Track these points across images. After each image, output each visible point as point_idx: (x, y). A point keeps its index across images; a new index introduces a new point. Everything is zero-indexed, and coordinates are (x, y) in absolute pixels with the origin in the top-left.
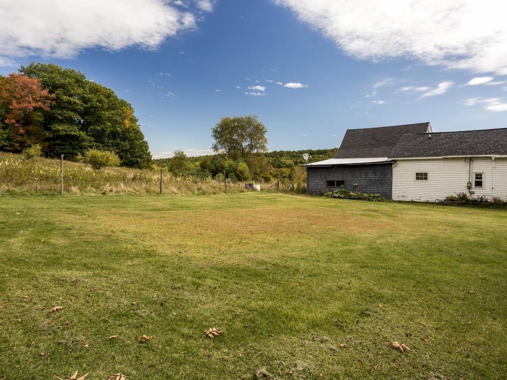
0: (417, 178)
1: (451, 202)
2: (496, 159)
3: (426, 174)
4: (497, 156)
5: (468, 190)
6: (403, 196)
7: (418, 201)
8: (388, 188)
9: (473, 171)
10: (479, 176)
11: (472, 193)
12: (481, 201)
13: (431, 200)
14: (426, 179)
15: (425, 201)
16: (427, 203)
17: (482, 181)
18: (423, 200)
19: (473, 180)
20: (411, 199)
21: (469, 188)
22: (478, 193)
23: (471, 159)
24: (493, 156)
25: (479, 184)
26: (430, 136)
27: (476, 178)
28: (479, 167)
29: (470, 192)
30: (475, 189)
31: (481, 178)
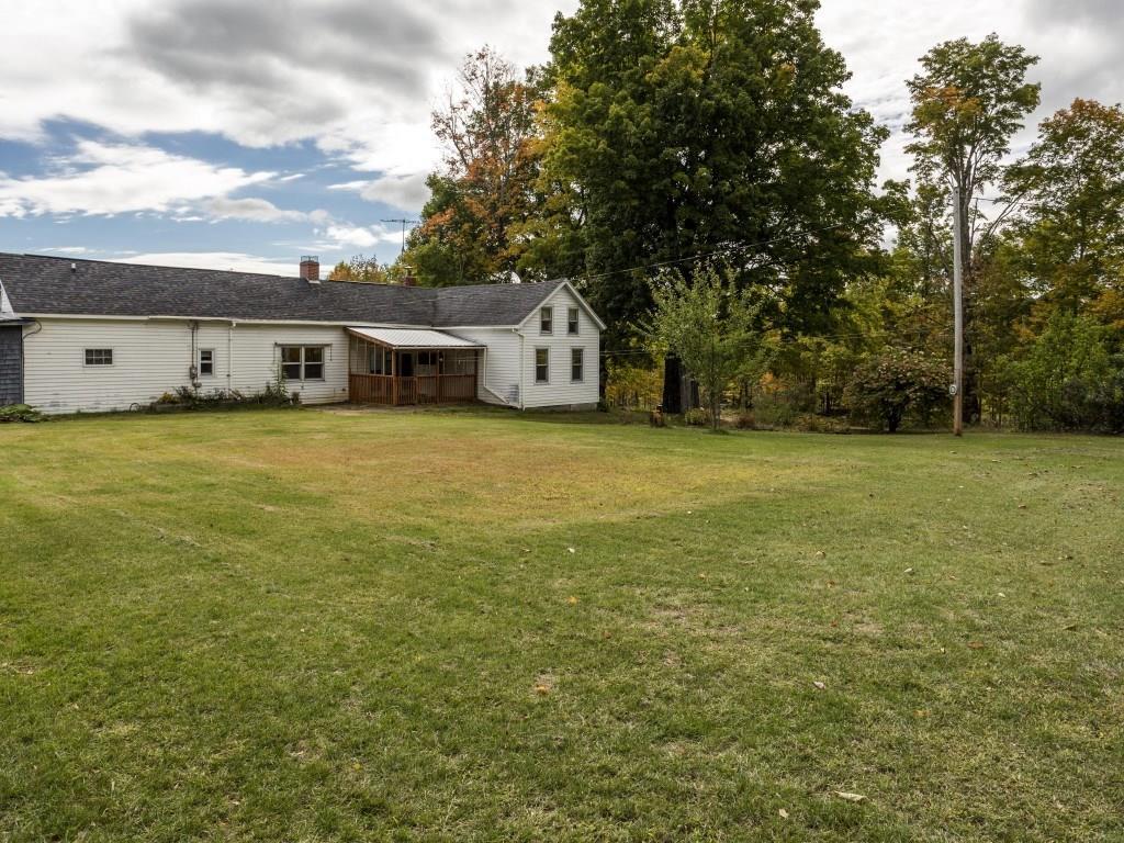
0: (89, 362)
1: (171, 405)
2: (239, 325)
3: (109, 352)
4: (241, 321)
5: (191, 381)
6: (54, 404)
7: (91, 411)
8: (10, 386)
9: (200, 346)
10: (207, 355)
11: (196, 386)
12: (221, 399)
13: (122, 407)
14: (109, 361)
15: (109, 410)
16: (114, 414)
17: (211, 365)
18: (103, 408)
19: (199, 363)
20: (76, 408)
21: (193, 376)
22: (208, 387)
23: (196, 325)
24: (235, 321)
25: (207, 369)
26: (74, 266)
27: (203, 359)
28: (209, 338)
29: (194, 385)
30: (203, 380)
31: (210, 359)
